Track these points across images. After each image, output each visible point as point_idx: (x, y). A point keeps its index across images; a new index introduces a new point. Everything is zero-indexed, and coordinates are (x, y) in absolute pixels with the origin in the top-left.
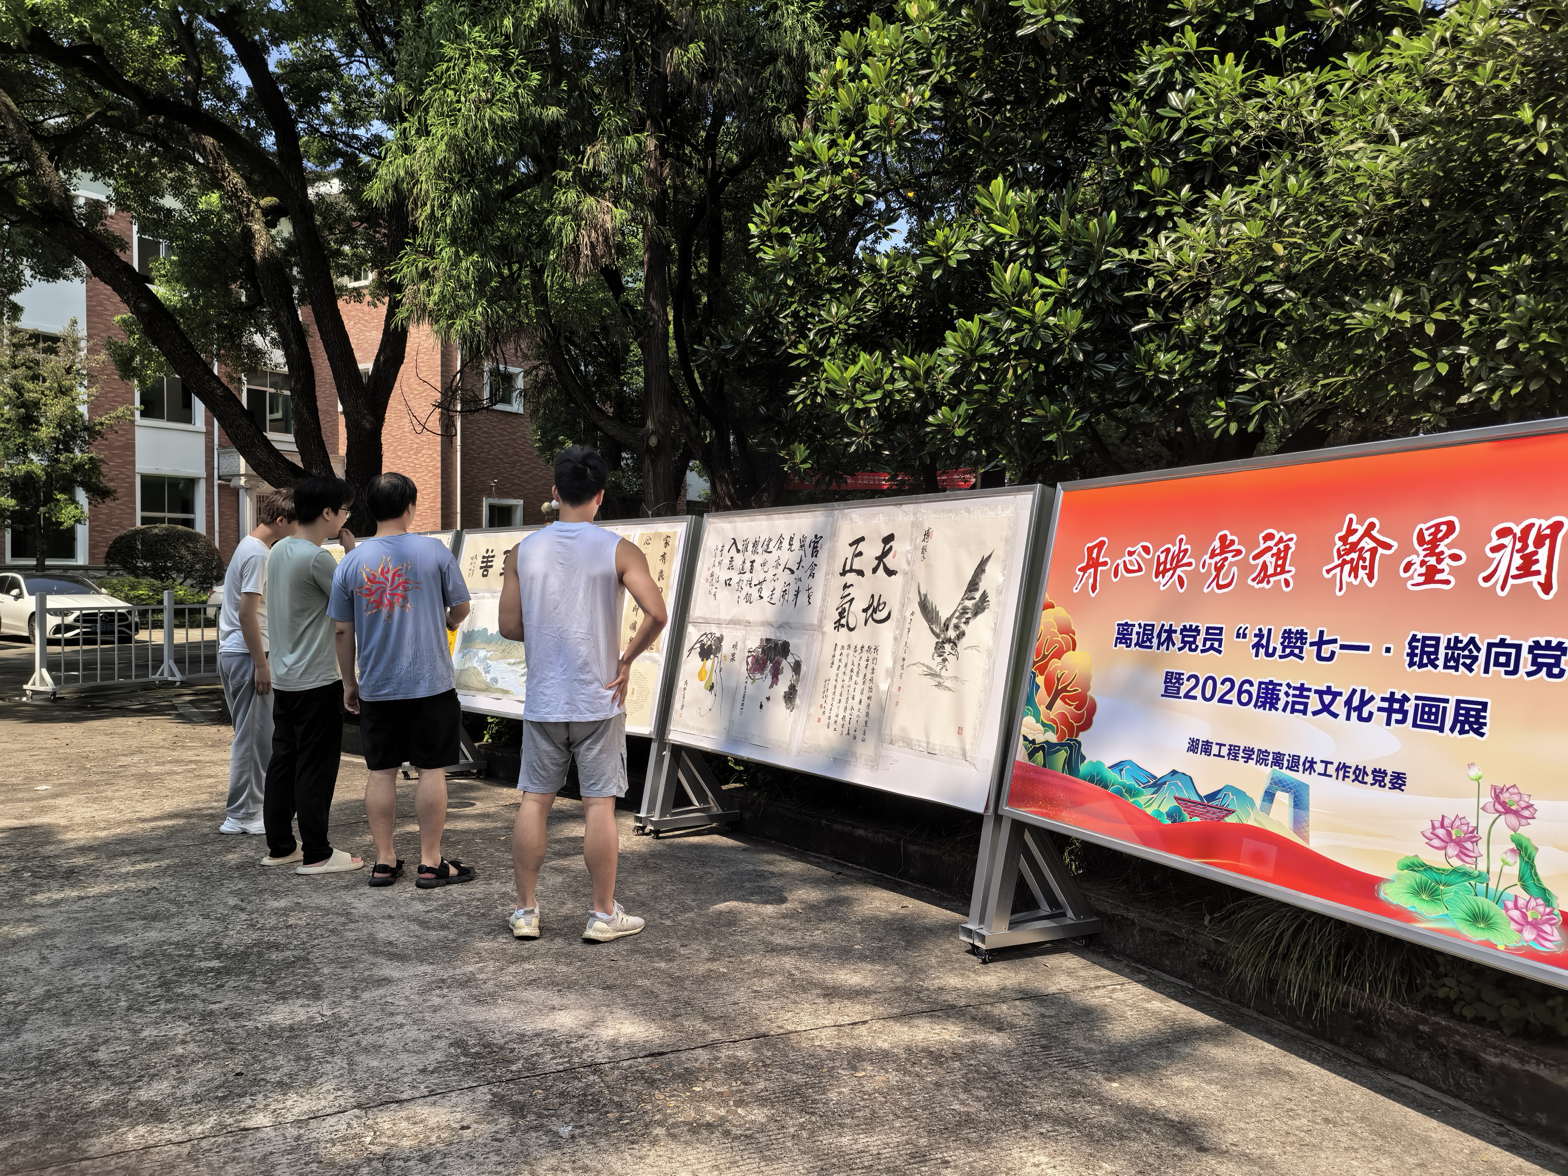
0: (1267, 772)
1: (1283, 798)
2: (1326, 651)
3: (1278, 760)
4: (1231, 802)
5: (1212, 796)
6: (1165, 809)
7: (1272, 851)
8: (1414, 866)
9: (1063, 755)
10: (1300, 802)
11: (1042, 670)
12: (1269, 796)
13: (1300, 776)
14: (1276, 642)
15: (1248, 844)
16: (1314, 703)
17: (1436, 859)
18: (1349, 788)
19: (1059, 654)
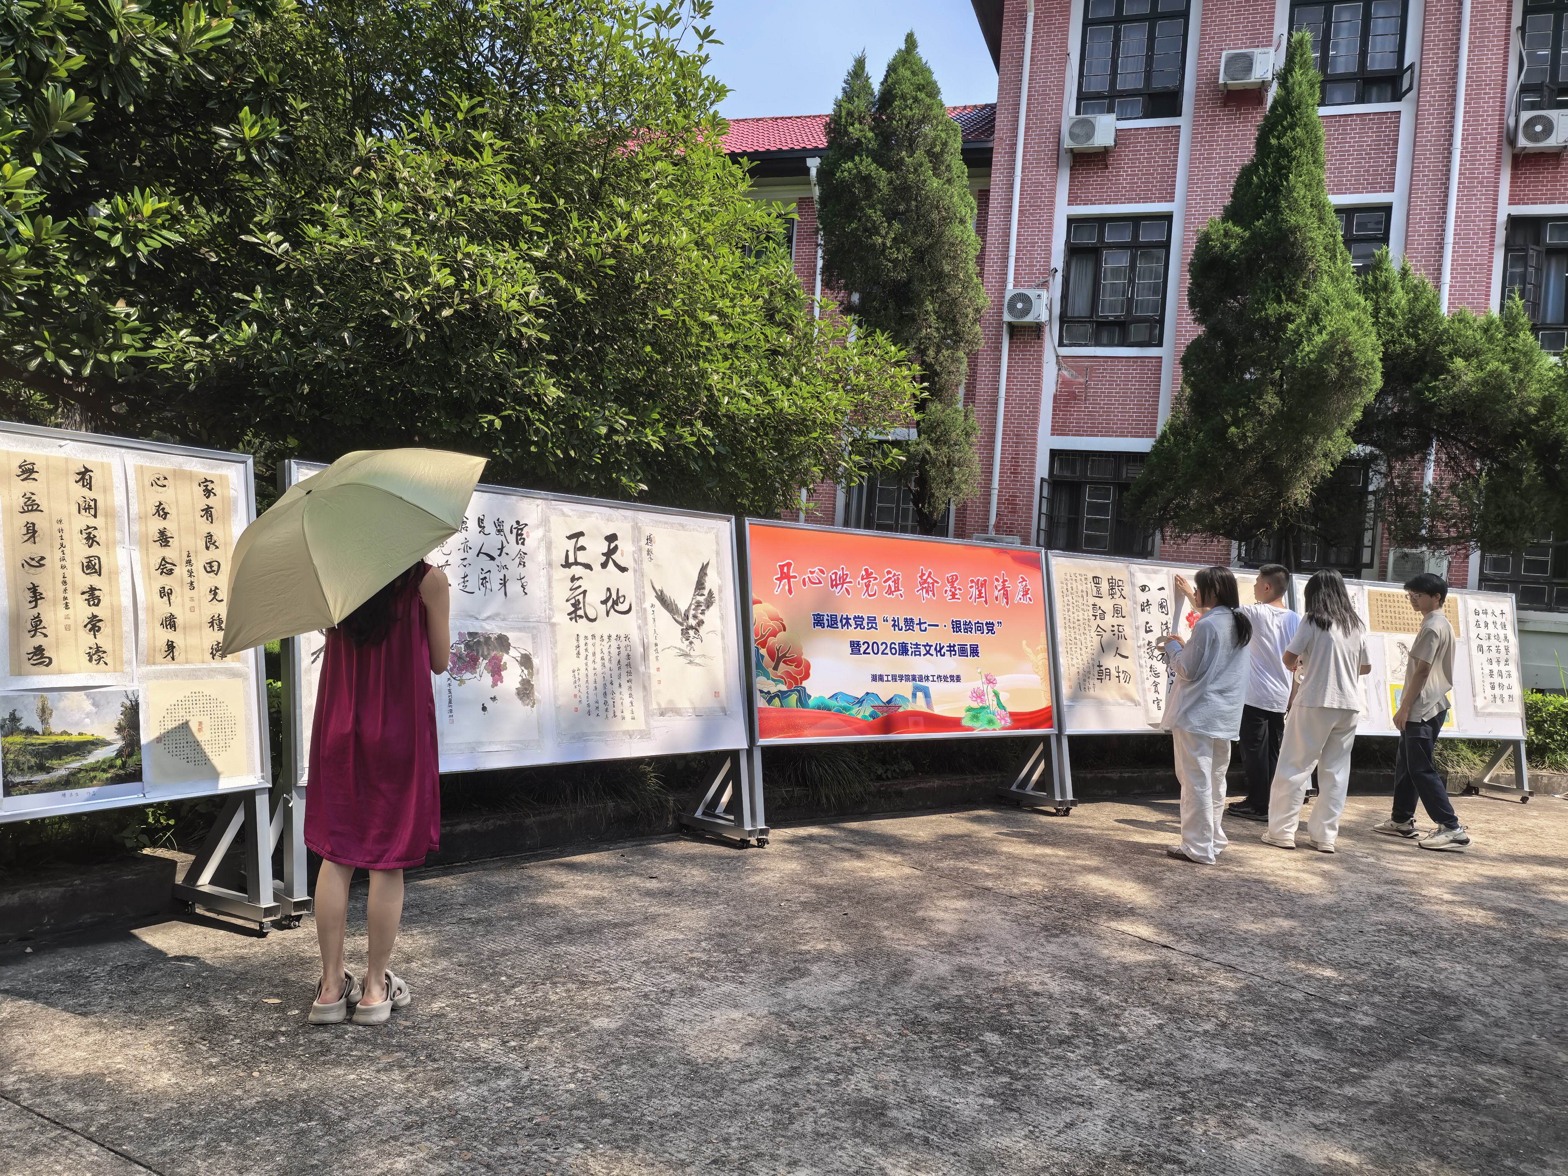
0: (910, 684)
1: (920, 695)
2: (923, 627)
3: (914, 678)
4: (899, 702)
5: (889, 701)
6: (867, 714)
7: (921, 719)
8: (970, 709)
9: (794, 697)
10: (927, 695)
11: (763, 644)
12: (914, 695)
13: (924, 684)
14: (902, 624)
15: (911, 719)
16: (923, 651)
17: (975, 705)
18: (943, 684)
19: (774, 633)
